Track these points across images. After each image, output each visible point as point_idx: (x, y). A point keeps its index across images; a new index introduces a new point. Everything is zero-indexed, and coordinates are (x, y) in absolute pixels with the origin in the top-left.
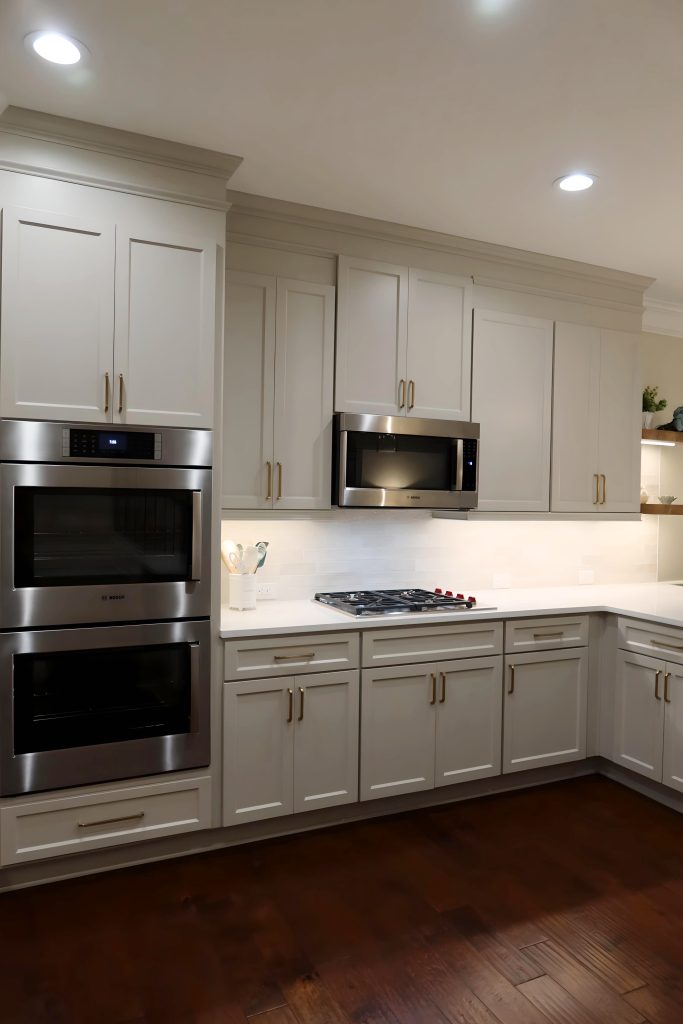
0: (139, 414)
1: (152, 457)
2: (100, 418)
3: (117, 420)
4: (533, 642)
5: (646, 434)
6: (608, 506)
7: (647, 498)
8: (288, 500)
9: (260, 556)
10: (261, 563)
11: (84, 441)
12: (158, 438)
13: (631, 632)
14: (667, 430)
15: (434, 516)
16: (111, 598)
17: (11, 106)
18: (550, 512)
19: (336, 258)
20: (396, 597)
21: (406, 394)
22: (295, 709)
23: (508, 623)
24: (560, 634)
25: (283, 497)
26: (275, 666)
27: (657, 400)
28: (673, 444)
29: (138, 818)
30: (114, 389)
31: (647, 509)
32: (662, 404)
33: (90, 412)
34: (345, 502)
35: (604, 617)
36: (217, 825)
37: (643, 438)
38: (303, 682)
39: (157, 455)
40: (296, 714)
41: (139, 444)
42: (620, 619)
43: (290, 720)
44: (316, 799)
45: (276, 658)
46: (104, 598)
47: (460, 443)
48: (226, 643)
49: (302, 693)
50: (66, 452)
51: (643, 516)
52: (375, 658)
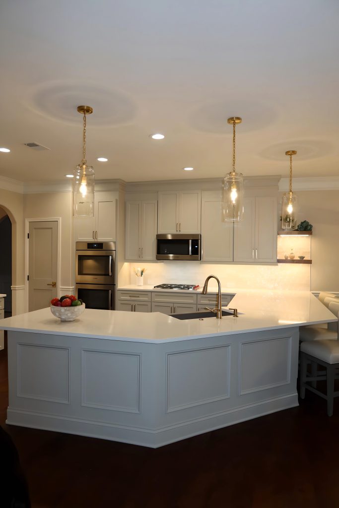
0: (100, 239)
1: (103, 248)
2: (93, 241)
3: (96, 241)
4: (208, 302)
11: (90, 246)
16: (95, 279)
18: (233, 262)
19: (158, 192)
21: (178, 226)
23: (198, 295)
25: (143, 257)
28: (308, 235)
30: (95, 234)
31: (279, 261)
33: (91, 239)
34: (160, 258)
40: (133, 310)
41: (100, 246)
45: (130, 296)
48: (119, 291)
50: (87, 248)
52: (155, 300)
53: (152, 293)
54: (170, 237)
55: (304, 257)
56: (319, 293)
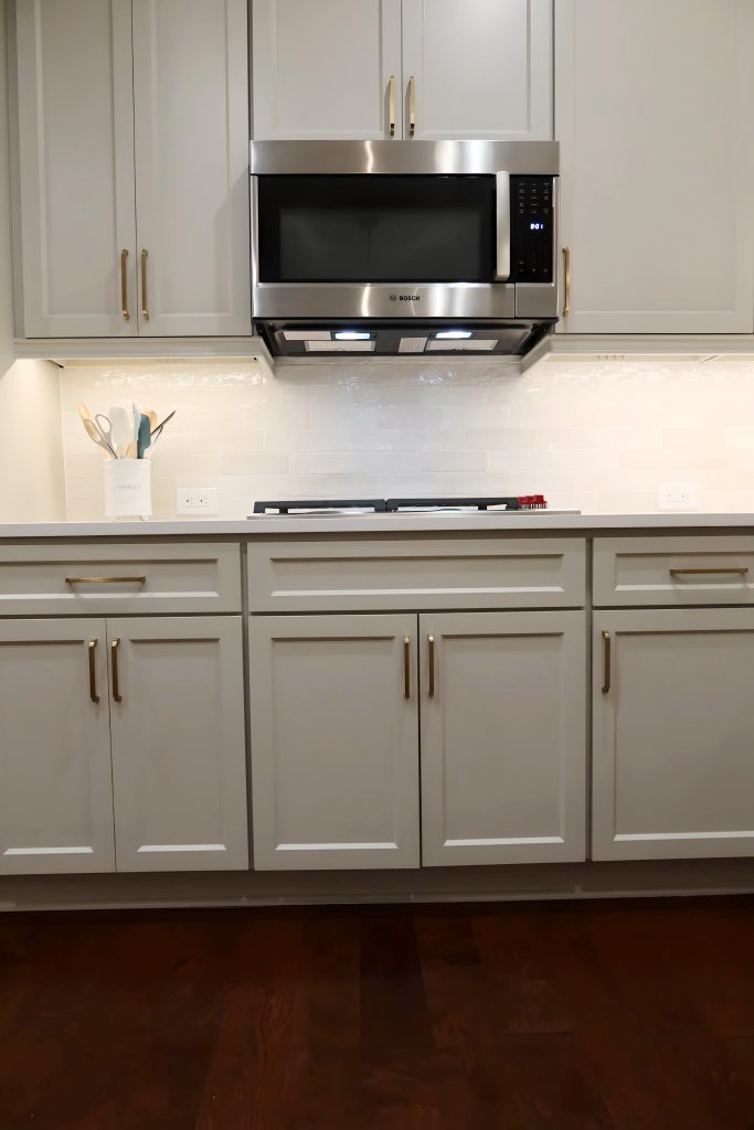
4: (669, 587)
22: (102, 679)
26: (70, 596)
38: (119, 631)
40: (104, 689)
43: (92, 699)
49: (115, 651)
52: (276, 594)
53: (244, 551)
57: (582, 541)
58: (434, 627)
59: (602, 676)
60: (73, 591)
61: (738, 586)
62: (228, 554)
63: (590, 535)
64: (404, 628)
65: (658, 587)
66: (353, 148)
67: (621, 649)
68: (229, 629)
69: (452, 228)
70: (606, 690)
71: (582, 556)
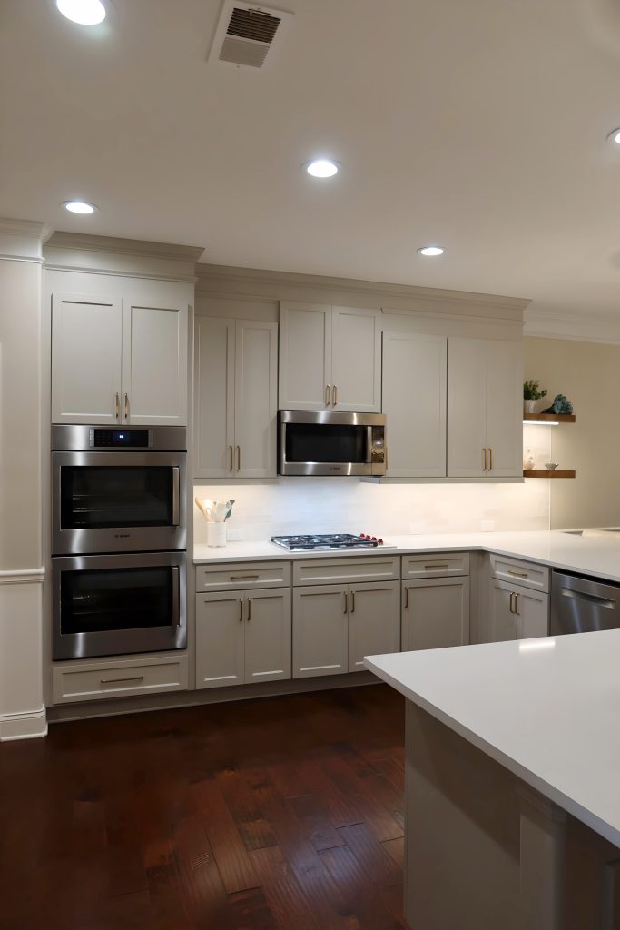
0: (138, 418)
1: (147, 445)
2: (114, 422)
3: (124, 422)
4: (425, 572)
5: (527, 417)
6: (495, 472)
7: (532, 465)
8: (244, 471)
9: (228, 510)
10: (229, 515)
11: (103, 437)
12: (150, 433)
13: (498, 565)
14: (548, 413)
15: (362, 481)
16: (121, 536)
17: (56, 232)
18: (447, 476)
19: (279, 302)
20: (326, 539)
21: (330, 394)
22: (245, 612)
23: (403, 557)
24: (446, 566)
25: (242, 469)
26: (231, 583)
27: (539, 390)
28: (557, 423)
29: (140, 680)
30: (122, 401)
31: (529, 473)
32: (544, 393)
33: (107, 418)
34: (284, 473)
35: (481, 554)
36: (193, 689)
37: (525, 419)
38: (250, 595)
39: (150, 444)
40: (245, 616)
41: (138, 437)
42: (491, 556)
43: (241, 620)
44: (261, 675)
45: (232, 578)
46: (116, 536)
47: (369, 429)
48: (198, 567)
49: (249, 602)
50: (92, 444)
51: (526, 479)
52: (303, 579)
53: (292, 564)
54: (322, 419)
55: (556, 466)
56: (581, 532)
57: (399, 558)
58: (354, 588)
59: (405, 603)
60: (232, 581)
61: (444, 571)
62: (287, 566)
63: (401, 555)
64: (344, 588)
65: (422, 572)
66: (314, 414)
67: (411, 593)
68: (286, 593)
69: (346, 440)
70: (406, 607)
71: (399, 562)
